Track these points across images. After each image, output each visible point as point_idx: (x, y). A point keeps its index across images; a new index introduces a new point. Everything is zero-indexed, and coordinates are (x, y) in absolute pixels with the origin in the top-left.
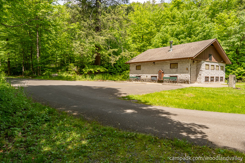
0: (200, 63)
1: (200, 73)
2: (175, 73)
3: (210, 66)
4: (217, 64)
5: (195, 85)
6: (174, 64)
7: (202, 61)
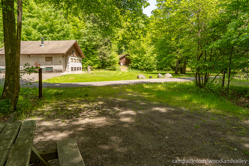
0: (68, 58)
1: (68, 65)
2: (51, 65)
3: (73, 59)
4: (77, 58)
5: (65, 73)
6: (49, 57)
7: (69, 56)
